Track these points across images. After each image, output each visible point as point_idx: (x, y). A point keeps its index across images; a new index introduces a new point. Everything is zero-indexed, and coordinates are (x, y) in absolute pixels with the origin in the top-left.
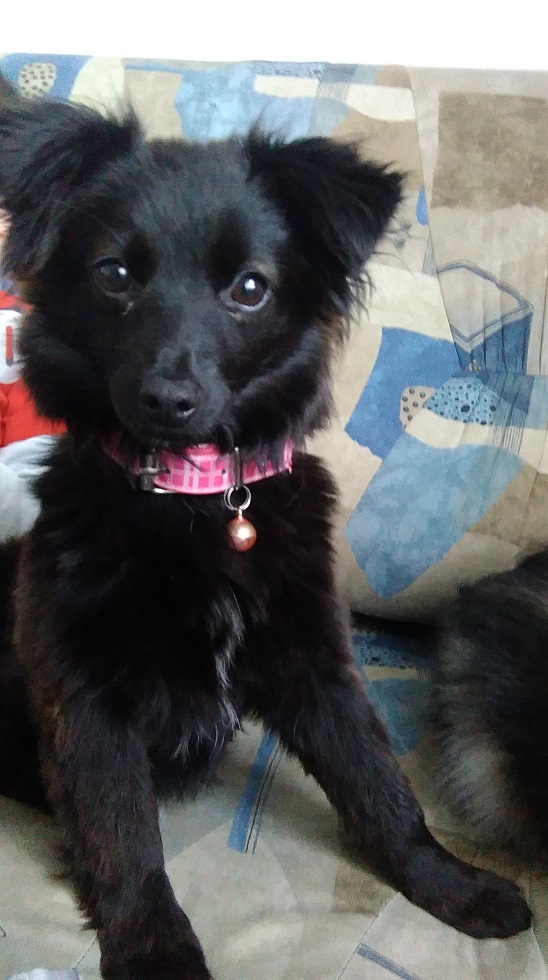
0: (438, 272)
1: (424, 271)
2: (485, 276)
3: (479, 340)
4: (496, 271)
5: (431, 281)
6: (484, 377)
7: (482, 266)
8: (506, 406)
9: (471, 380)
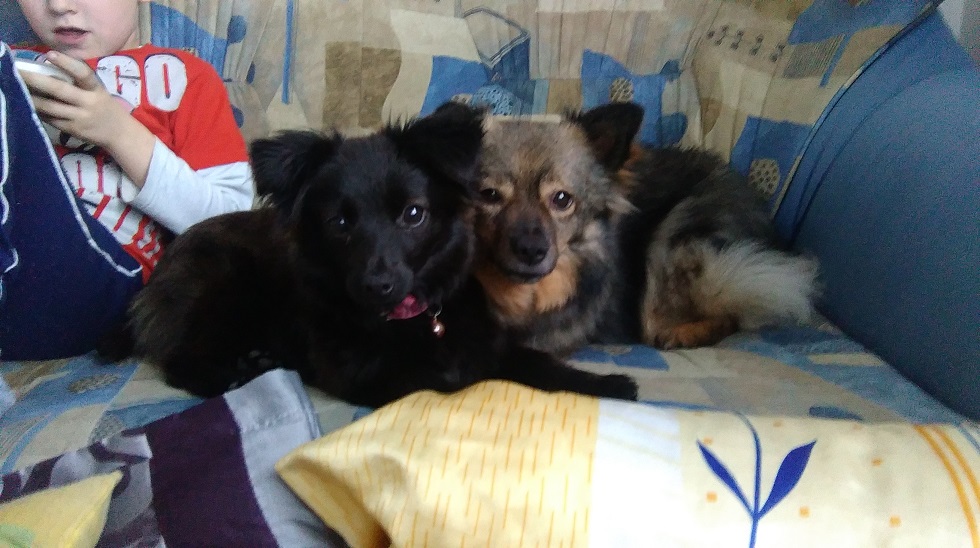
0: (466, 16)
1: (456, 16)
2: (497, 15)
3: (497, 60)
4: (503, 11)
5: (462, 22)
6: (503, 84)
7: (494, 9)
8: (519, 102)
9: (495, 87)
